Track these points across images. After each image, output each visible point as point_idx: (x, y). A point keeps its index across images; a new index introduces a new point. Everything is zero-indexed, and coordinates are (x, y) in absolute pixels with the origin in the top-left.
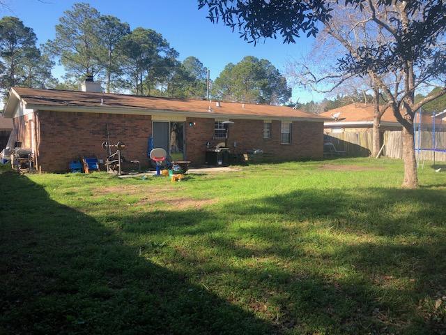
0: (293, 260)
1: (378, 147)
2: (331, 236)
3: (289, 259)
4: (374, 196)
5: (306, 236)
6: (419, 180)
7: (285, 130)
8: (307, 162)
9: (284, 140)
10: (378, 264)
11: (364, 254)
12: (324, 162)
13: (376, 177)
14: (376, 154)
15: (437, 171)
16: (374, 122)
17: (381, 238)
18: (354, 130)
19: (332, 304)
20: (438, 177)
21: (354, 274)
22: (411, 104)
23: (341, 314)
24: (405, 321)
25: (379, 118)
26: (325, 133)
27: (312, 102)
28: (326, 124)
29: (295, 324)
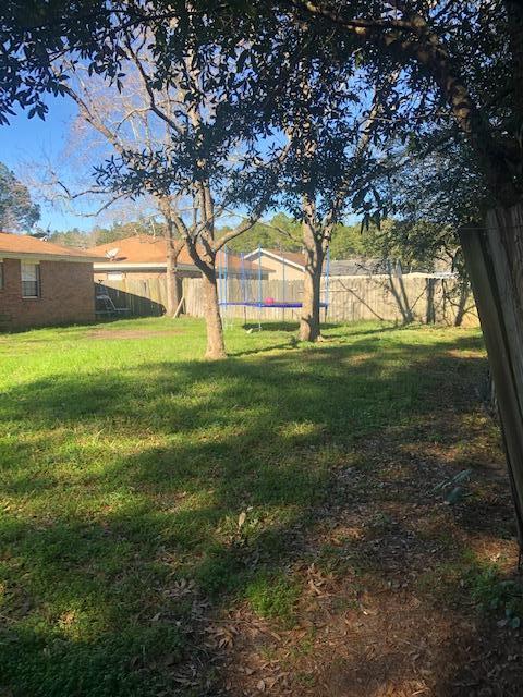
0: (34, 496)
1: (176, 301)
2: (100, 445)
3: (26, 496)
4: (167, 375)
5: (58, 451)
6: (227, 347)
7: (28, 275)
8: (69, 329)
9: (28, 292)
10: (168, 478)
11: (148, 467)
12: (97, 326)
13: (172, 345)
14: (173, 312)
15: (249, 332)
16: (167, 264)
17: (174, 437)
18: (140, 276)
19: (96, 556)
20: (249, 340)
21: (132, 500)
22: (210, 241)
23: (108, 570)
24: (200, 555)
25: (175, 259)
26: (96, 280)
27: (76, 230)
28: (96, 266)
29: (31, 607)
